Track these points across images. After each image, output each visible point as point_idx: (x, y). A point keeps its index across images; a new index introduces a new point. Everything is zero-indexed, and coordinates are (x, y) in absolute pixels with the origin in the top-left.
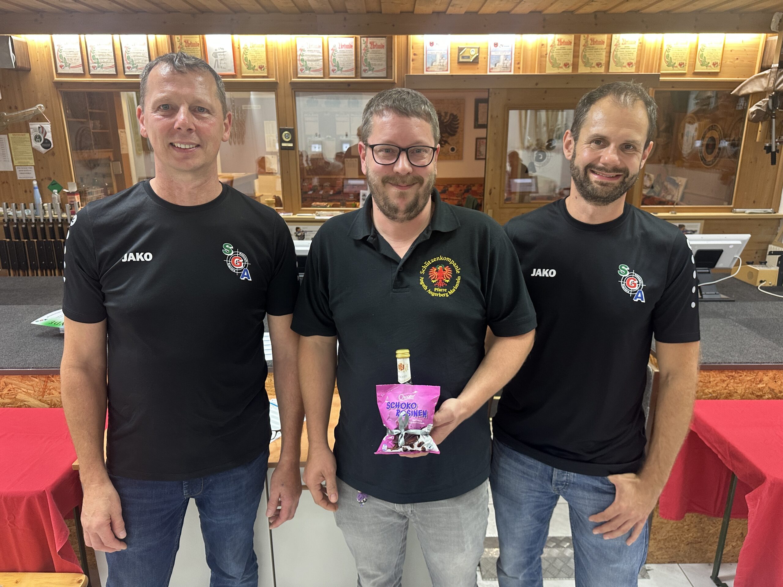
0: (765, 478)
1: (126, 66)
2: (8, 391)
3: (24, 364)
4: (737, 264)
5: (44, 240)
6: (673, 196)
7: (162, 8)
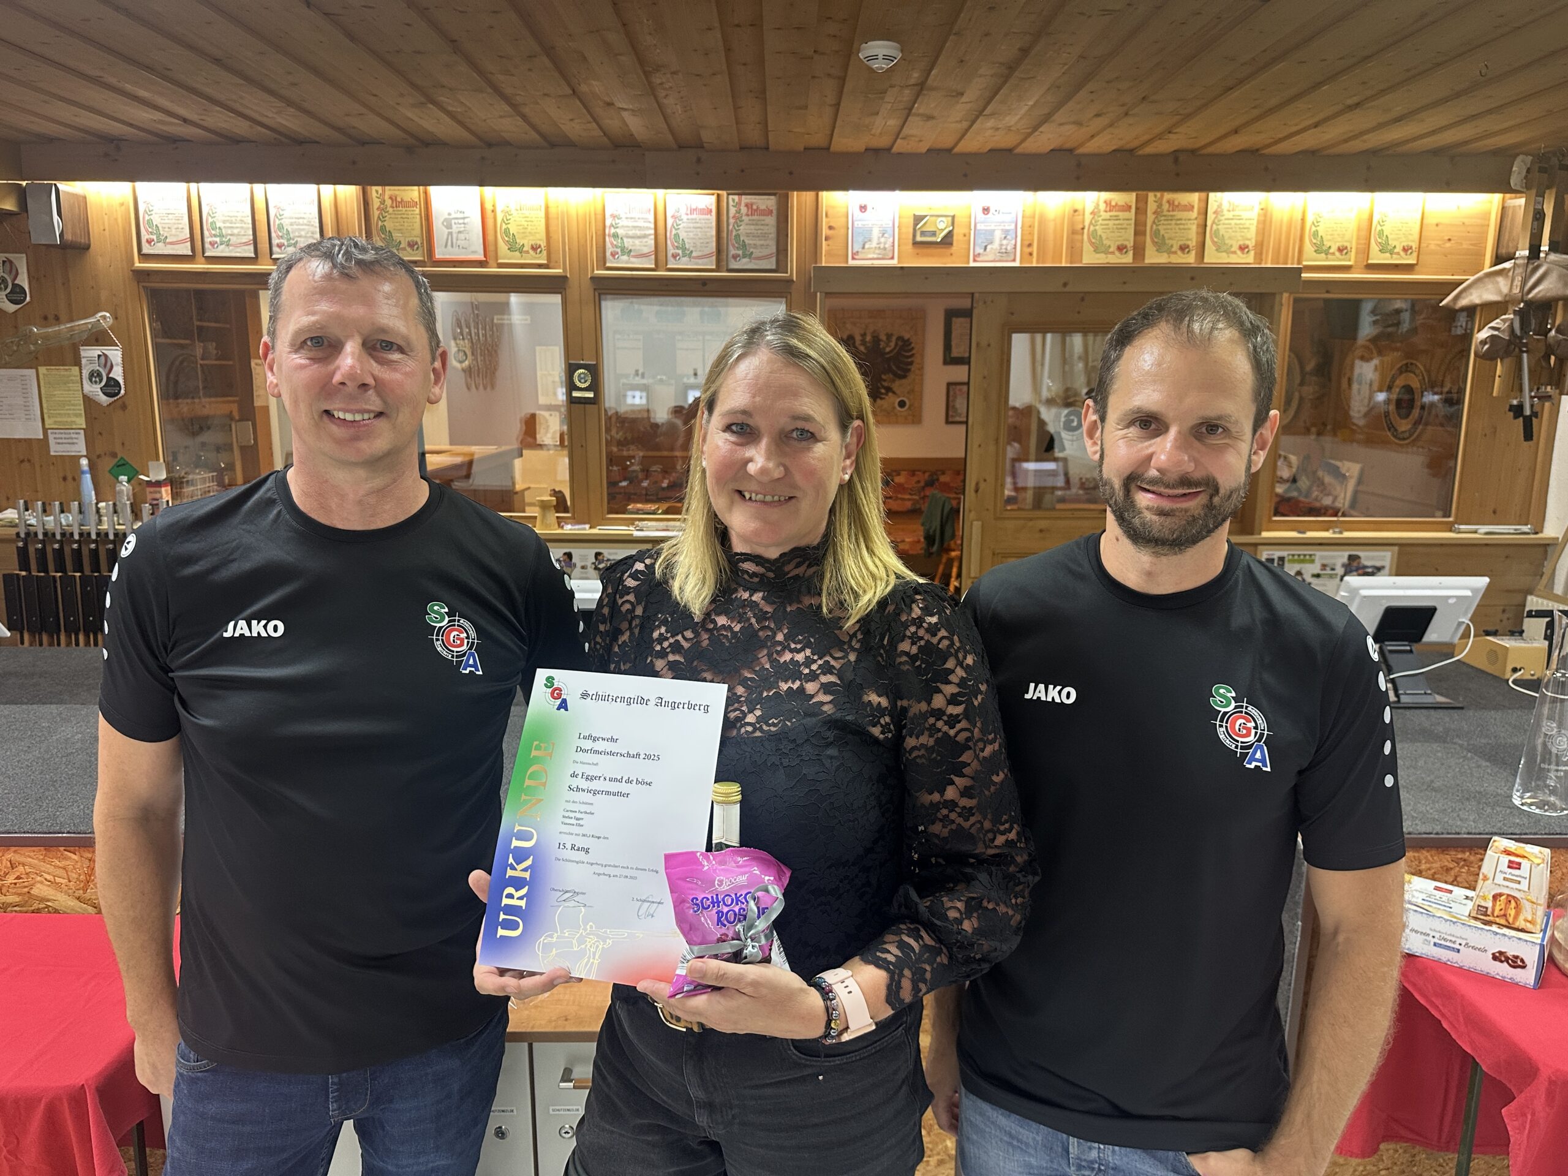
0: (1538, 1069)
1: (275, 241)
2: (16, 879)
3: (52, 825)
4: (1466, 635)
5: (96, 574)
6: (1335, 498)
7: (350, 137)
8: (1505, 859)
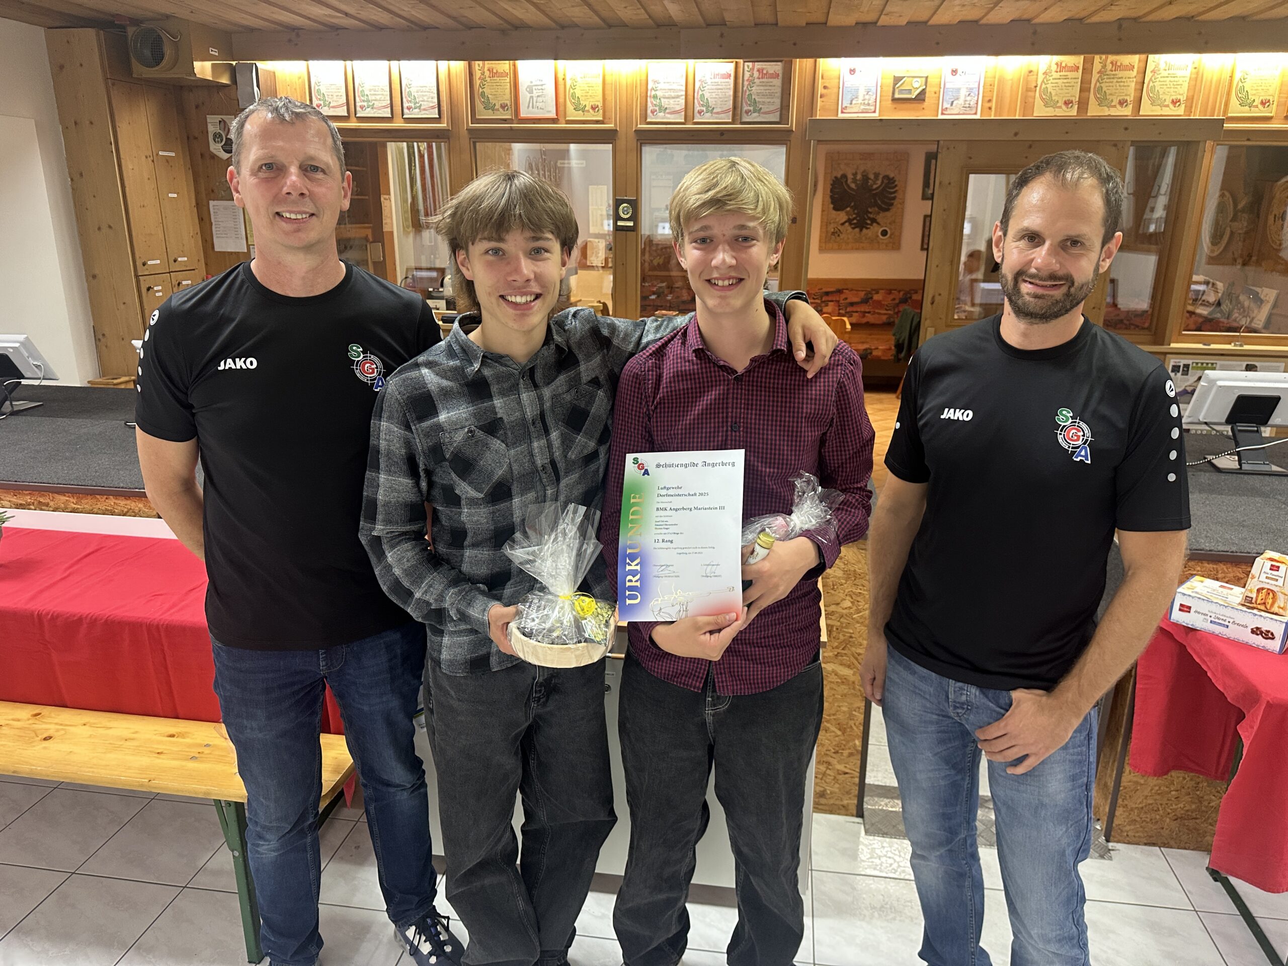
0: (1261, 696)
1: (405, 105)
6: (1251, 318)
7: (461, 23)
8: (1268, 564)
